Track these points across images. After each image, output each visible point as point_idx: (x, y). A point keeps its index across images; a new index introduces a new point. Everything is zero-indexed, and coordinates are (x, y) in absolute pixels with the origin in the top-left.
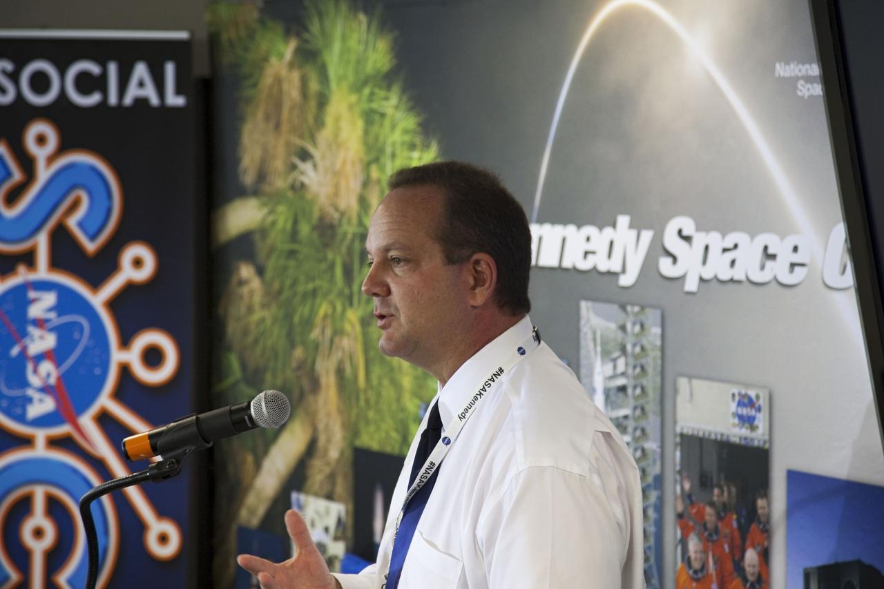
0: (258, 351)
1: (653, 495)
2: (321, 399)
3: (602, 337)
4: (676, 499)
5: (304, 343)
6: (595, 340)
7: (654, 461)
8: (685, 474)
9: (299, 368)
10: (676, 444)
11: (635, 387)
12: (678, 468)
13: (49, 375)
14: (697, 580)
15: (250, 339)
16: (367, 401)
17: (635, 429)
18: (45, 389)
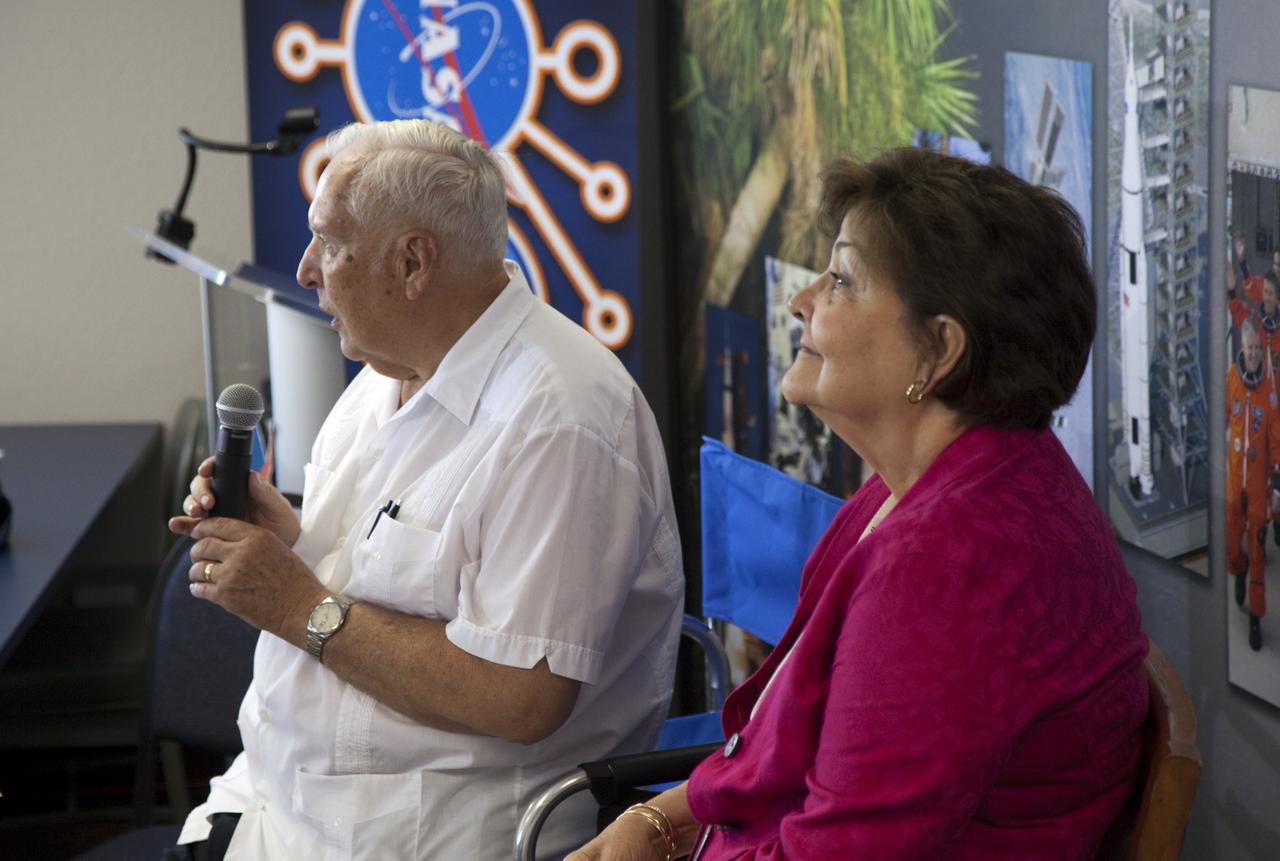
0: (722, 52)
1: (1198, 263)
2: (797, 121)
3: (1135, 23)
4: (1226, 269)
5: (774, 39)
6: (1126, 30)
7: (1200, 213)
8: (1238, 232)
9: (769, 77)
10: (1227, 188)
11: (1176, 102)
12: (1229, 223)
13: (450, 88)
14: (1252, 388)
15: (712, 34)
16: (850, 126)
17: (1176, 166)
18: (447, 109)
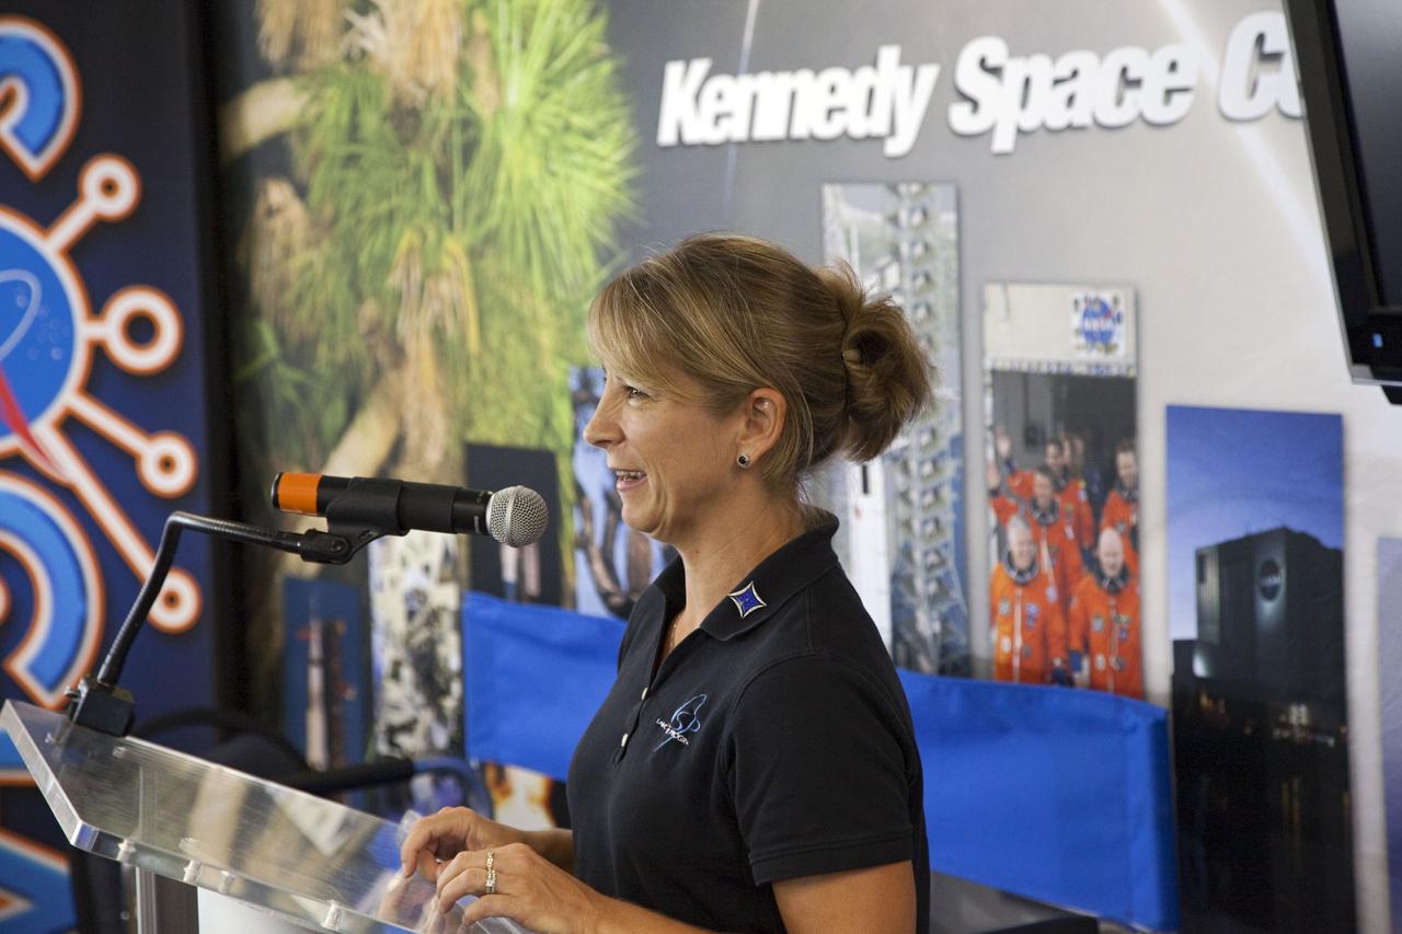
0: (304, 313)
1: (950, 466)
2: (409, 376)
3: (860, 235)
4: (987, 468)
5: (377, 294)
6: (848, 241)
7: (950, 416)
8: (1000, 429)
9: (371, 332)
10: (985, 387)
11: (916, 307)
12: (989, 421)
14: (1024, 585)
15: (290, 295)
16: (484, 373)
